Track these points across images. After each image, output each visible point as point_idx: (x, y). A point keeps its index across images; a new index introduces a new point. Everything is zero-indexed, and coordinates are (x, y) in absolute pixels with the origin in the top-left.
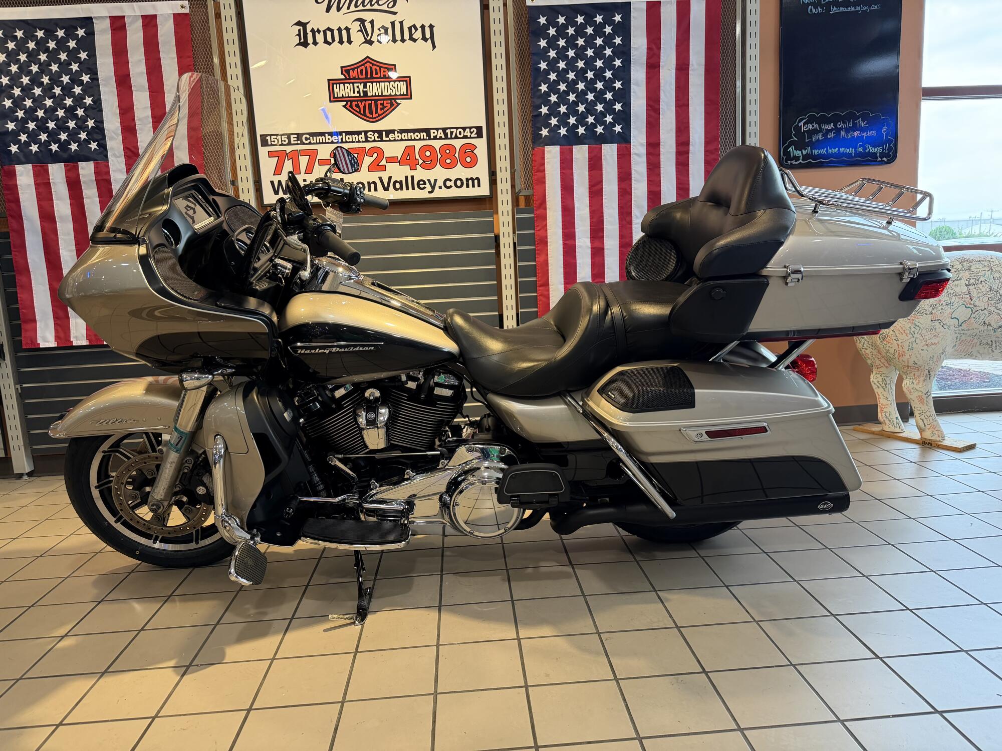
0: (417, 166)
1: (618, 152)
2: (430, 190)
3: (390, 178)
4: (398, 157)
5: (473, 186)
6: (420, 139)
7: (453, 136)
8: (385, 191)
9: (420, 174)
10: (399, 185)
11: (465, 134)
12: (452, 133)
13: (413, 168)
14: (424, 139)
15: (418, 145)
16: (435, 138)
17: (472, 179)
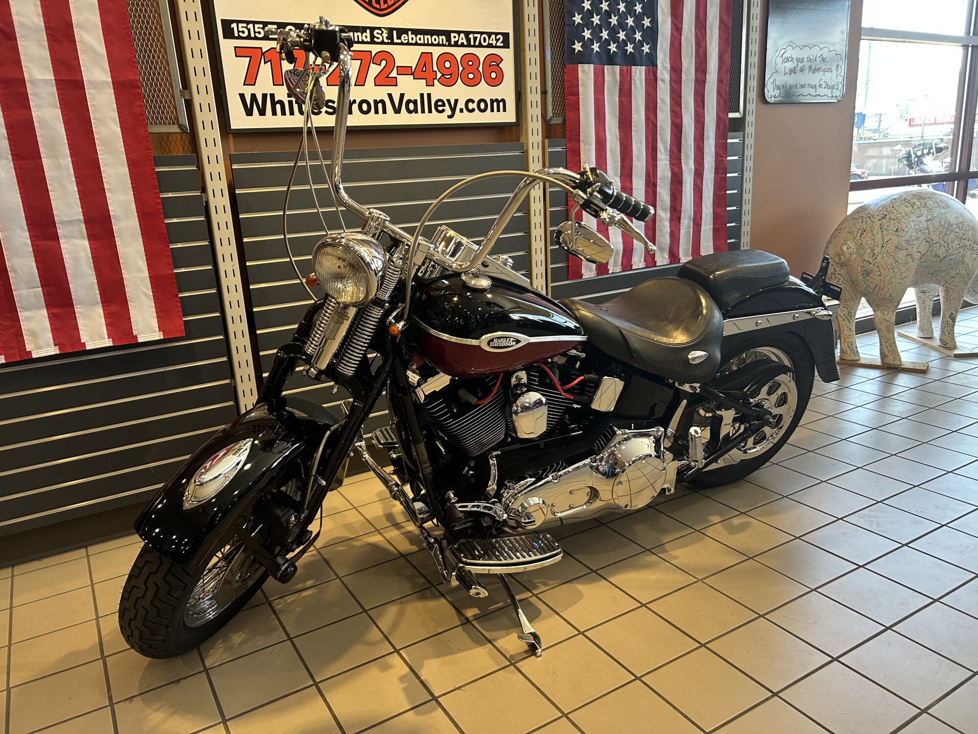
0: (435, 80)
1: (645, 76)
2: (450, 113)
3: (402, 96)
4: (411, 67)
5: (498, 110)
6: (438, 45)
7: (477, 44)
8: (395, 113)
9: (439, 92)
10: (413, 107)
11: (491, 42)
12: (475, 39)
13: (430, 84)
14: (443, 45)
15: (437, 52)
16: (456, 44)
17: (497, 100)
